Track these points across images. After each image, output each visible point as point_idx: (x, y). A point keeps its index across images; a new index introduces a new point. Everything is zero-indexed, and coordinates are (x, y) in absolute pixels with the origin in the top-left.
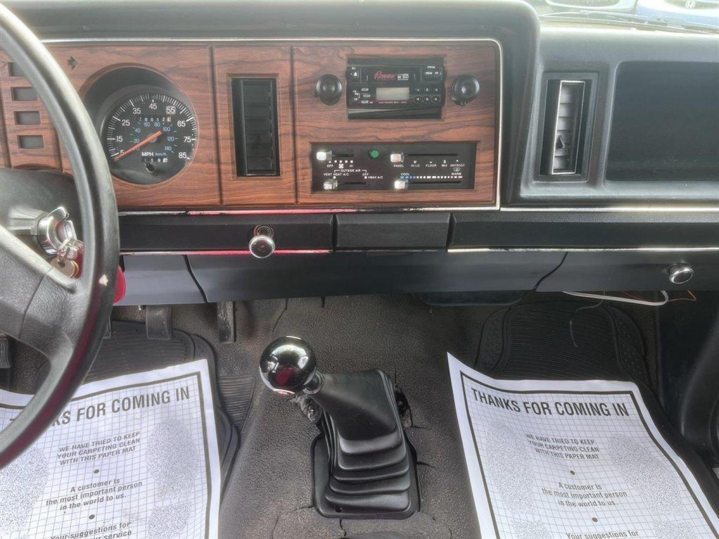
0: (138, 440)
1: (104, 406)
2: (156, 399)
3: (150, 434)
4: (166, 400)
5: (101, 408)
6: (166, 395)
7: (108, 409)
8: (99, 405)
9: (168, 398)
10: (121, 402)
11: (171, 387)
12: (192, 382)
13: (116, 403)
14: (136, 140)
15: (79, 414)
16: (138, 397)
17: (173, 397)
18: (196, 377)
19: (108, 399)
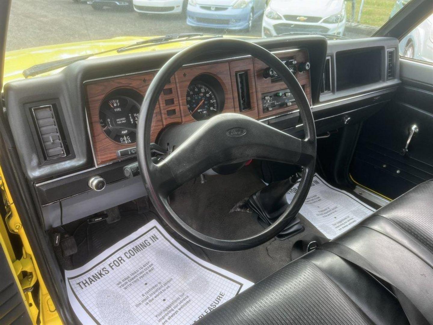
0: (152, 265)
1: (121, 258)
2: (144, 245)
3: (155, 260)
4: (148, 244)
5: (120, 260)
6: (146, 242)
7: (125, 258)
8: (118, 259)
9: (149, 243)
10: (128, 253)
11: (147, 237)
12: (154, 231)
13: (126, 254)
14: (195, 106)
15: (111, 267)
16: (135, 248)
17: (151, 242)
18: (155, 228)
19: (120, 254)
